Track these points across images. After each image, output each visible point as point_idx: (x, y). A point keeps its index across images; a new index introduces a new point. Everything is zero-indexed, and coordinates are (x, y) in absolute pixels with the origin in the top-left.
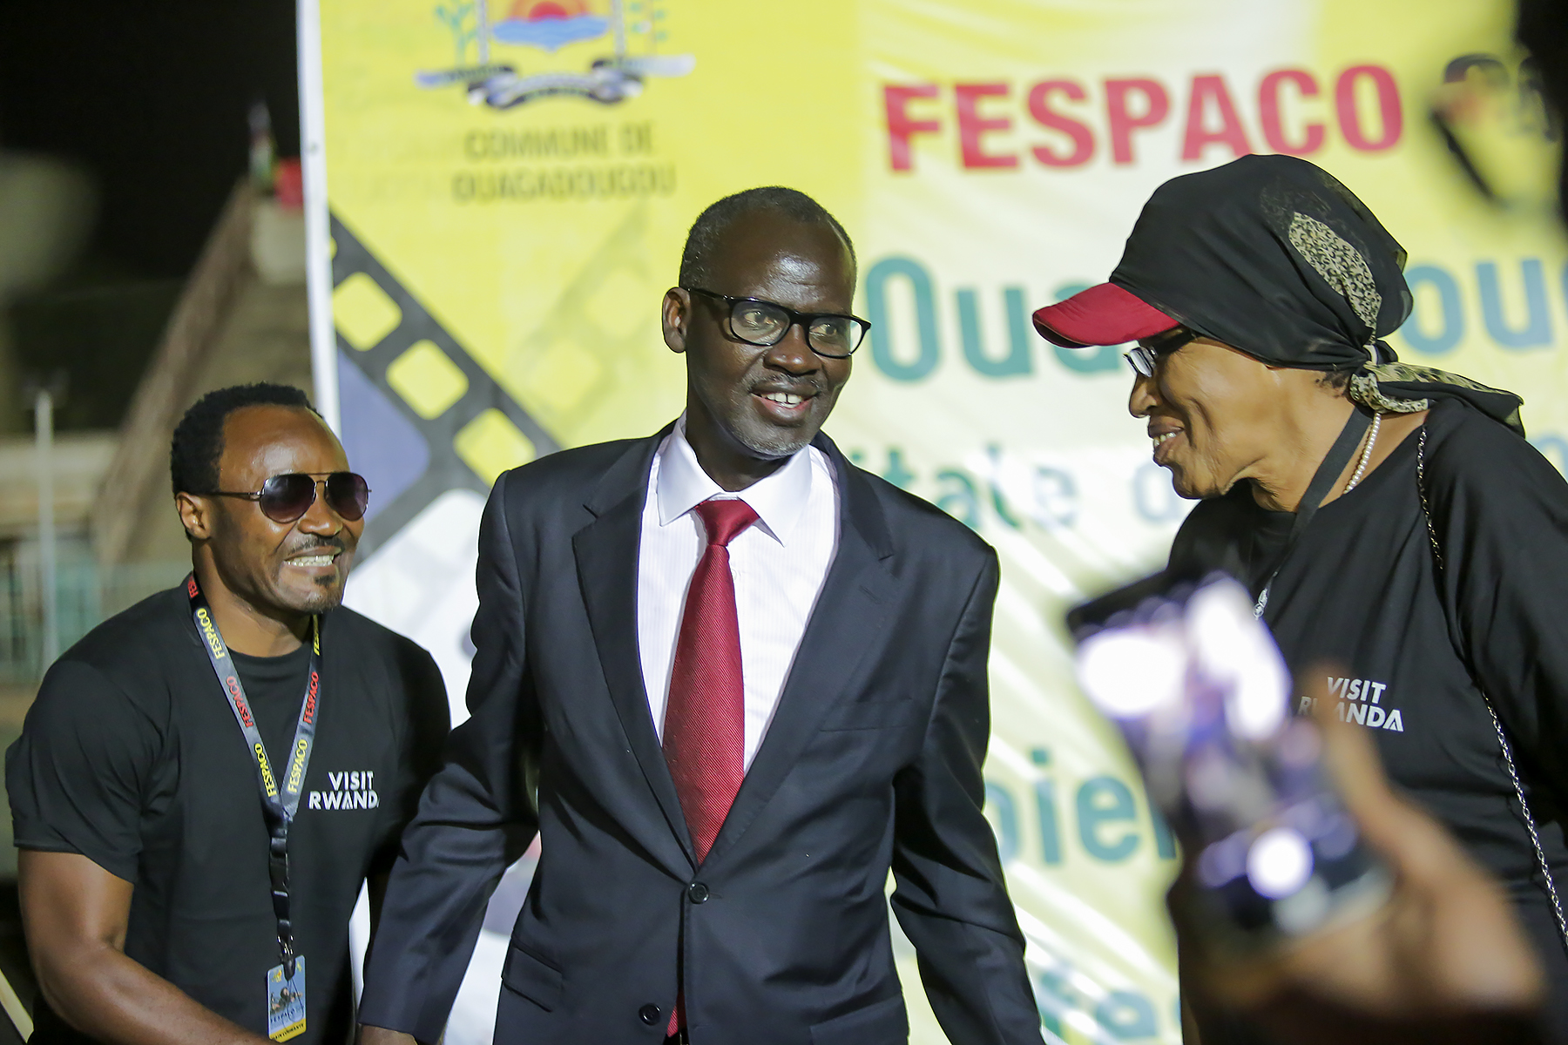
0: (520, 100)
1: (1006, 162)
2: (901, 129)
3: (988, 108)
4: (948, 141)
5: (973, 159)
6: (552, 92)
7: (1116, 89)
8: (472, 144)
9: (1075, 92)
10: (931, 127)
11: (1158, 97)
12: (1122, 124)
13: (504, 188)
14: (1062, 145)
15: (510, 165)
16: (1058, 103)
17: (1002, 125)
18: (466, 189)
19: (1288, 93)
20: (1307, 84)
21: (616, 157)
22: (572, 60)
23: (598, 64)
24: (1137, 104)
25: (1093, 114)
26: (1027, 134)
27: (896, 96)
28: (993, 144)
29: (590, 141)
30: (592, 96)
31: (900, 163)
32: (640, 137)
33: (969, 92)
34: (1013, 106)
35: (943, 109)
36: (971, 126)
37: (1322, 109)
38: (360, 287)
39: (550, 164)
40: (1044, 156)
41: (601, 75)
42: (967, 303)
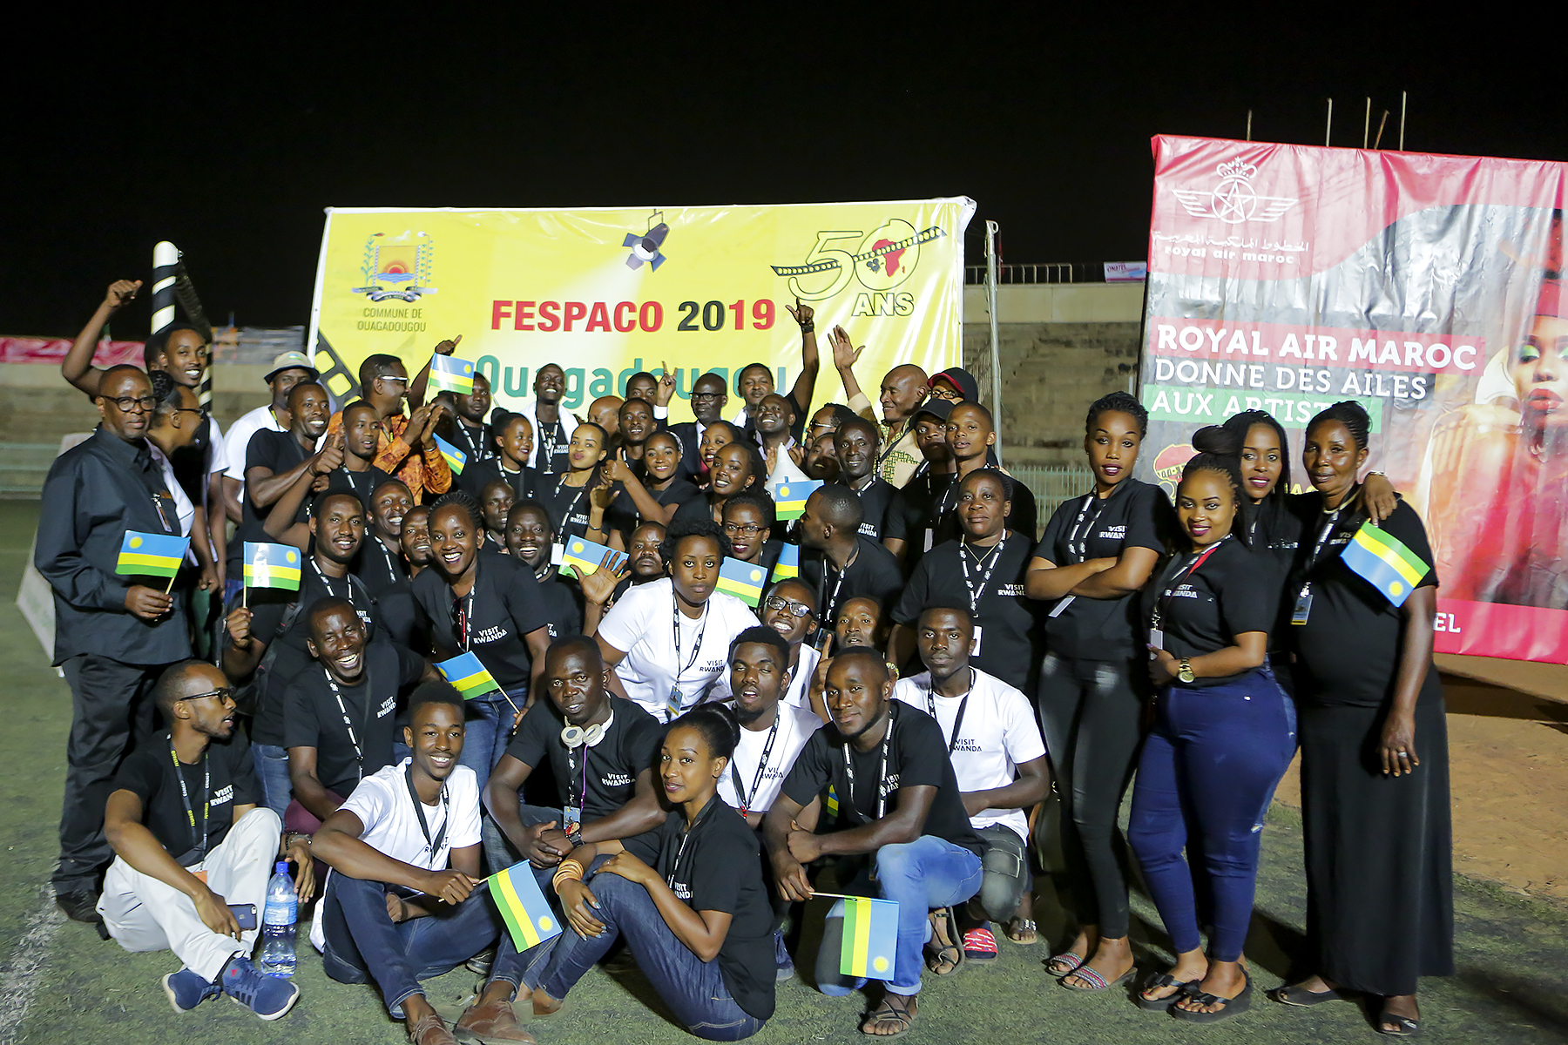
0: (383, 299)
1: (531, 328)
2: (497, 316)
3: (527, 310)
4: (512, 320)
5: (519, 326)
6: (393, 296)
7: (569, 306)
8: (367, 312)
9: (556, 306)
10: (508, 315)
11: (582, 307)
12: (569, 318)
13: (373, 327)
14: (549, 323)
15: (376, 319)
16: (550, 309)
17: (531, 316)
18: (361, 326)
19: (626, 309)
20: (632, 308)
21: (409, 319)
22: (400, 287)
23: (408, 289)
24: (575, 311)
25: (560, 314)
26: (538, 318)
27: (497, 304)
28: (526, 321)
29: (402, 313)
30: (405, 299)
31: (496, 325)
32: (417, 313)
33: (521, 305)
34: (535, 310)
35: (512, 310)
36: (520, 316)
37: (635, 316)
38: (324, 354)
39: (388, 320)
40: (542, 326)
41: (408, 292)
42: (509, 371)
